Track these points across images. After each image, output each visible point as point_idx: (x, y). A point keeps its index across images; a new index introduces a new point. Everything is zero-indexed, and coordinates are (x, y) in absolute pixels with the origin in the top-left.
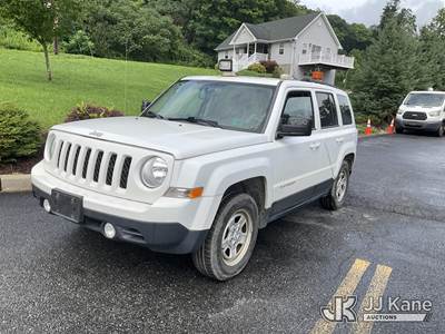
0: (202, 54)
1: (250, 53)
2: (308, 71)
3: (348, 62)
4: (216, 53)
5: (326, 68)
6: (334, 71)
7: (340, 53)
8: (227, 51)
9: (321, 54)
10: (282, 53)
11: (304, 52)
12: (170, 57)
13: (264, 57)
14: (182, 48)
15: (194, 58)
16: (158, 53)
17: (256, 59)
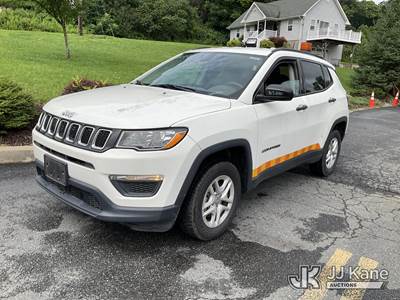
0: (216, 33)
1: (260, 30)
2: (316, 46)
3: (355, 37)
4: (229, 31)
5: (334, 43)
6: (341, 46)
7: (348, 28)
8: (238, 29)
9: (329, 30)
10: (290, 29)
11: (312, 28)
12: (187, 36)
13: (273, 34)
14: (198, 27)
15: (208, 37)
16: (176, 32)
17: (266, 35)
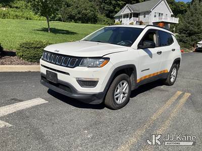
0: (108, 19)
1: (130, 18)
2: (156, 24)
3: (176, 20)
4: (114, 18)
5: (165, 23)
6: (169, 25)
7: (172, 16)
8: (119, 17)
9: (163, 17)
10: (145, 17)
11: (155, 16)
13: (136, 19)
15: (104, 21)
17: (133, 20)
